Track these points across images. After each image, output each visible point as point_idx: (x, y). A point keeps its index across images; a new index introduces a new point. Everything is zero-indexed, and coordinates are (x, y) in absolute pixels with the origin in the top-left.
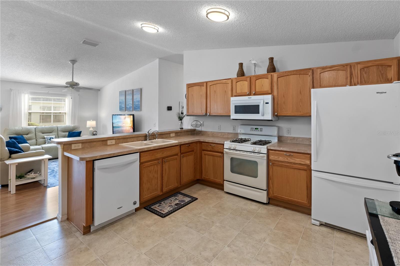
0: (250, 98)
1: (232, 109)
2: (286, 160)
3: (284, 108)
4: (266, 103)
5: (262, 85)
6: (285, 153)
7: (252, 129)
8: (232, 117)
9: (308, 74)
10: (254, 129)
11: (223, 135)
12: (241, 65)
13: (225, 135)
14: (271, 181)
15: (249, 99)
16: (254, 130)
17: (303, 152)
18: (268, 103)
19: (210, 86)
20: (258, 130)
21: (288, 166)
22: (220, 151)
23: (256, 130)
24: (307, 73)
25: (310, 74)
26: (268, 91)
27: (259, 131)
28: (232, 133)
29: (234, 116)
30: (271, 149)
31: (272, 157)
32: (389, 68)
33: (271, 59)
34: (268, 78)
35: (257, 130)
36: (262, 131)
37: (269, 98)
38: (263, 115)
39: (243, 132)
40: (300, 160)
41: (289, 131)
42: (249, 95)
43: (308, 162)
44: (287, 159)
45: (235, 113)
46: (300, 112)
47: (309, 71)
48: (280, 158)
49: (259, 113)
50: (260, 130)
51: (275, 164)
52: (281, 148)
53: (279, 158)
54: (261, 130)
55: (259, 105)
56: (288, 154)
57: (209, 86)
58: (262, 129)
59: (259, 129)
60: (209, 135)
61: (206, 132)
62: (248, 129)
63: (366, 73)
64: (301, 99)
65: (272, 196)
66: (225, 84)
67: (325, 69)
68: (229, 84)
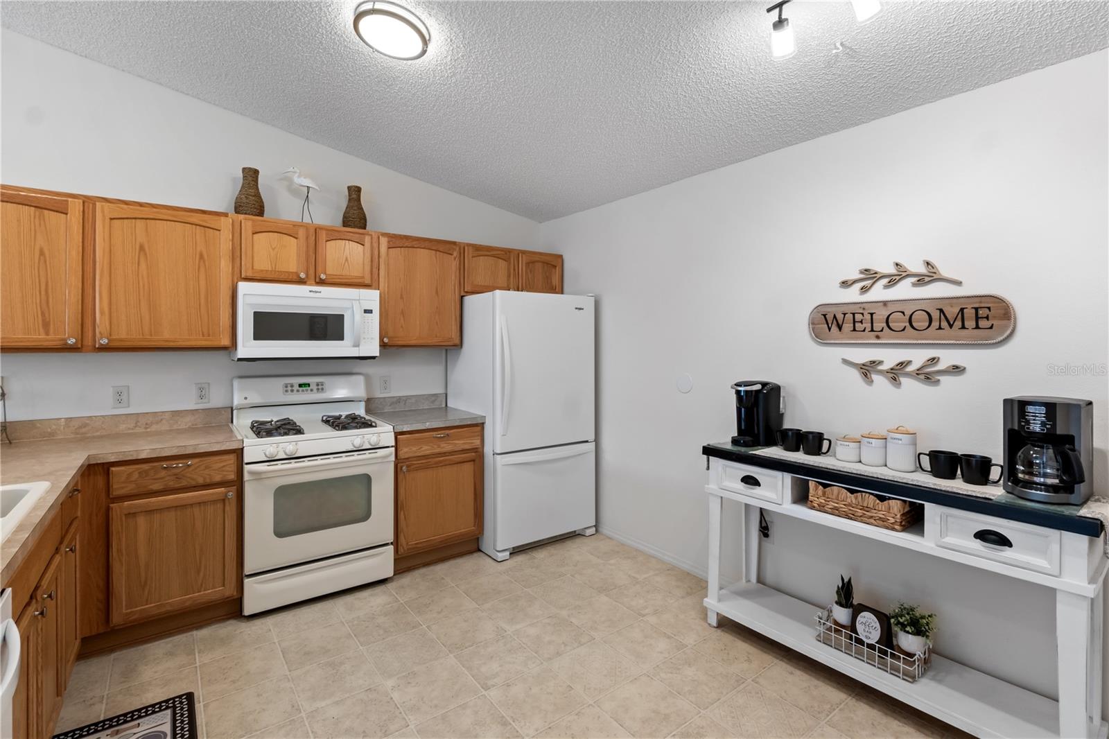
0: (316, 292)
2: (437, 450)
3: (402, 327)
4: (366, 311)
5: (344, 259)
6: (434, 434)
7: (288, 388)
8: (242, 352)
9: (452, 255)
10: (296, 387)
11: (147, 425)
12: (250, 174)
13: (157, 423)
14: (402, 513)
15: (312, 295)
16: (298, 391)
17: (469, 423)
18: (372, 310)
19: (111, 219)
20: (309, 388)
21: (441, 462)
22: (217, 478)
23: (303, 391)
24: (450, 252)
25: (455, 254)
26: (363, 277)
27: (315, 390)
28: (193, 412)
30: (405, 430)
31: (402, 454)
32: (553, 270)
33: (355, 192)
34: (364, 242)
35: (307, 390)
36: (322, 389)
37: (371, 298)
38: (357, 345)
39: (255, 399)
40: (462, 442)
41: (386, 383)
42: (301, 282)
43: (477, 442)
44: (439, 446)
45: (255, 339)
46: (436, 337)
47: (455, 247)
48: (425, 448)
49: (341, 338)
50: (318, 389)
51: (412, 467)
52: (428, 424)
53: (422, 449)
54: (320, 387)
55: (343, 315)
56: (440, 434)
57: (107, 220)
58: (323, 385)
59: (313, 387)
60: (52, 434)
61: (32, 424)
62: (274, 390)
63: (531, 272)
64: (437, 308)
65: (406, 549)
66: (198, 227)
67: (480, 250)
68: (219, 230)
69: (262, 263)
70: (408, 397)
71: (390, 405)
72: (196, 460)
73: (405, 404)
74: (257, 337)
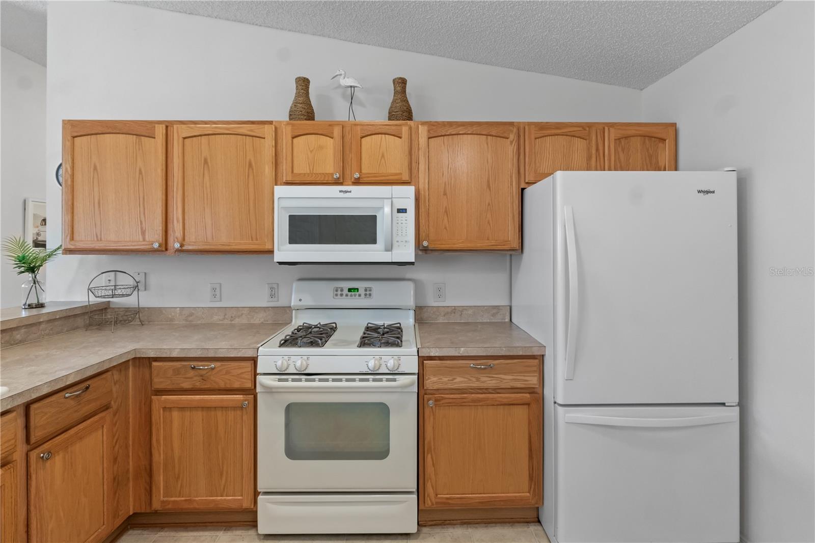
0: (346, 192)
1: (281, 229)
2: (476, 384)
3: (446, 228)
4: (400, 211)
5: (381, 156)
6: (472, 363)
7: (338, 292)
8: (278, 257)
9: (508, 138)
10: (346, 292)
11: (232, 318)
12: (303, 84)
13: (239, 317)
14: (429, 456)
15: (342, 195)
16: (347, 295)
17: (521, 353)
18: (406, 209)
19: (184, 138)
20: (357, 293)
21: (479, 400)
23: (351, 296)
24: (506, 135)
25: (512, 137)
26: (401, 174)
27: (363, 296)
28: (265, 309)
29: (285, 251)
30: (432, 354)
31: (432, 382)
32: (661, 145)
33: (401, 84)
34: (401, 134)
35: (355, 295)
36: (370, 295)
37: (405, 195)
38: (389, 248)
39: (308, 301)
40: (511, 377)
41: (440, 292)
42: (337, 183)
43: (533, 380)
44: (478, 380)
45: (290, 243)
46: (488, 239)
47: (511, 128)
48: (459, 379)
49: (374, 241)
50: (366, 295)
51: (442, 402)
52: (462, 349)
53: (455, 381)
54: (368, 293)
55: (376, 216)
56: (481, 364)
57: (181, 139)
58: (370, 290)
59: (362, 292)
60: (172, 320)
61: (159, 310)
62: (324, 293)
64: (489, 204)
65: (433, 500)
66: (247, 137)
67: (545, 129)
68: (264, 138)
69: (301, 167)
70: (464, 308)
71: (444, 316)
72: (218, 364)
73: (461, 315)
74: (292, 240)
